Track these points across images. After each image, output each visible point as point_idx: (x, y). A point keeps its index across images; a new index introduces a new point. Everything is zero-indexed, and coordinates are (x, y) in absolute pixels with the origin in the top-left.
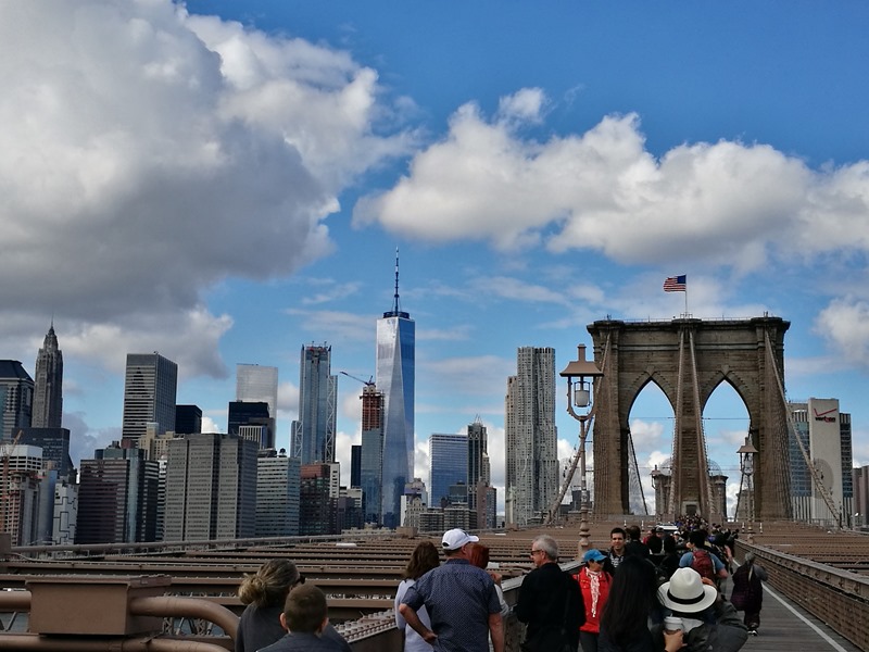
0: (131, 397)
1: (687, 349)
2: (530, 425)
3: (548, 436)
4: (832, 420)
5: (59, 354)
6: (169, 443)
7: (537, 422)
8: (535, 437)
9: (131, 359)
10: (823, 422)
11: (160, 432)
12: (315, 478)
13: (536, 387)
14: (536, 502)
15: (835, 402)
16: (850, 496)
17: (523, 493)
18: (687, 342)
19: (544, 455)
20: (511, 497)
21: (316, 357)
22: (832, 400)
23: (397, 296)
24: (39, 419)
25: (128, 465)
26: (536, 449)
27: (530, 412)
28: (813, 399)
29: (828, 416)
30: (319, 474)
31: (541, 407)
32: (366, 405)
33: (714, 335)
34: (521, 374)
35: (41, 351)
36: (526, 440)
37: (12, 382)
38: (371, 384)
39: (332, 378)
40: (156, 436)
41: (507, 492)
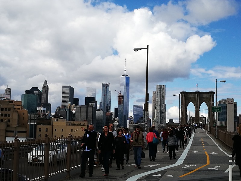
0: (63, 96)
1: (197, 97)
2: (159, 104)
3: (164, 106)
4: (232, 103)
5: (48, 86)
6: (74, 107)
7: (161, 103)
8: (161, 107)
9: (63, 87)
10: (230, 104)
11: (71, 104)
12: (109, 116)
13: (161, 94)
14: (161, 122)
15: (233, 99)
16: (236, 121)
17: (157, 120)
18: (197, 95)
19: (163, 111)
20: (154, 121)
21: (106, 86)
22: (232, 99)
23: (125, 71)
24: (43, 101)
25: (66, 112)
26: (161, 109)
27: (159, 100)
28: (228, 99)
29: (231, 102)
30: (110, 115)
31: (162, 99)
32: (119, 98)
33: (202, 94)
34: (157, 91)
35: (43, 85)
36: (158, 107)
37: (36, 93)
38: (120, 93)
39: (110, 91)
40: (71, 106)
41: (153, 119)
